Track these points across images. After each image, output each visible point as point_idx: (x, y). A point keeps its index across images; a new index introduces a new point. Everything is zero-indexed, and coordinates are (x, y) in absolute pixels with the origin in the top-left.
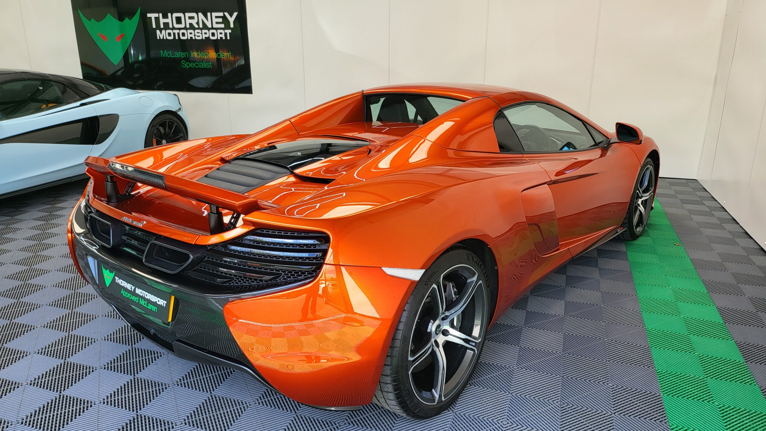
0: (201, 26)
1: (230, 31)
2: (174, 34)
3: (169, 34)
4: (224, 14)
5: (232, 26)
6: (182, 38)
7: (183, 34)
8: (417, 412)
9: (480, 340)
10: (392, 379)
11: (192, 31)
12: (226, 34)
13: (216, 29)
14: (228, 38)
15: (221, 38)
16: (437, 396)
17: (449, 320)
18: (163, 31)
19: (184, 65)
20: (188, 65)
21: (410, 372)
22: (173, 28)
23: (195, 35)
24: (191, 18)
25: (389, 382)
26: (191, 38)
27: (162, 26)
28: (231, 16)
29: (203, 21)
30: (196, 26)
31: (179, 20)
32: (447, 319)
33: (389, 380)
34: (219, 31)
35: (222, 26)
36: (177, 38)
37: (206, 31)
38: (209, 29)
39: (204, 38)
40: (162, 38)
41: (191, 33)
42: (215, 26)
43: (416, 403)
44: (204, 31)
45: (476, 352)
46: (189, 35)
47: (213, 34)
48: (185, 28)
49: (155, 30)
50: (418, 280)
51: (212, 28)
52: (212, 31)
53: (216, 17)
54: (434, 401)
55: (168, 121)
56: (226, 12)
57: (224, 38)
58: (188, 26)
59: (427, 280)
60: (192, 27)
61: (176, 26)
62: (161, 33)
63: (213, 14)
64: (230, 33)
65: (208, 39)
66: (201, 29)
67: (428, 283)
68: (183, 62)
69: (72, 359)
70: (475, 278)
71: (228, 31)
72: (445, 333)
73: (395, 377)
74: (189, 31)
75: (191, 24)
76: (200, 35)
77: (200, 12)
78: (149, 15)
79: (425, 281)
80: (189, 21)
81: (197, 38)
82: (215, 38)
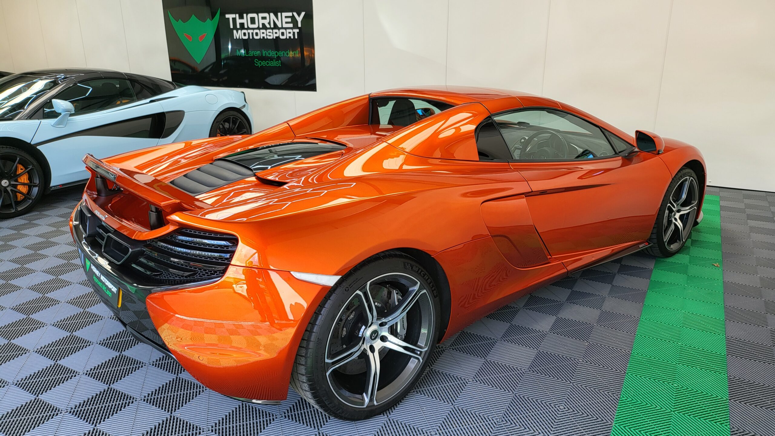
0: (272, 26)
1: (298, 30)
2: (249, 33)
3: (245, 34)
4: (293, 14)
5: (300, 25)
6: (256, 37)
7: (257, 34)
8: (339, 413)
9: (426, 349)
10: (307, 378)
11: (264, 31)
12: (294, 33)
13: (286, 29)
14: (296, 37)
15: (290, 37)
16: (367, 400)
17: (387, 326)
18: (239, 31)
19: (257, 64)
20: (260, 63)
21: (328, 374)
22: (248, 28)
23: (267, 35)
24: (264, 18)
25: (305, 381)
26: (264, 37)
27: (238, 26)
28: (299, 15)
29: (274, 21)
30: (268, 26)
31: (253, 21)
32: (385, 325)
33: (304, 379)
34: (288, 31)
35: (291, 25)
36: (251, 38)
37: (277, 31)
38: (279, 29)
39: (274, 38)
40: (238, 38)
41: (263, 33)
42: (285, 25)
43: (337, 404)
44: (275, 31)
45: (421, 361)
46: (262, 34)
47: (283, 34)
48: (258, 28)
49: (232, 29)
50: (332, 286)
51: (282, 28)
52: (281, 31)
53: (286, 17)
54: (363, 405)
55: (232, 117)
56: (294, 12)
57: (292, 38)
58: (261, 26)
59: (348, 287)
60: (264, 27)
61: (251, 26)
62: (237, 32)
63: (283, 14)
64: (297, 32)
65: (278, 38)
66: (272, 29)
67: (349, 289)
68: (256, 61)
69: (77, 334)
70: (416, 288)
71: (296, 31)
72: (384, 339)
73: (310, 377)
74: (262, 31)
75: (263, 24)
76: (271, 35)
77: (272, 12)
78: (227, 16)
79: (345, 287)
80: (261, 21)
81: (269, 38)
82: (284, 37)
